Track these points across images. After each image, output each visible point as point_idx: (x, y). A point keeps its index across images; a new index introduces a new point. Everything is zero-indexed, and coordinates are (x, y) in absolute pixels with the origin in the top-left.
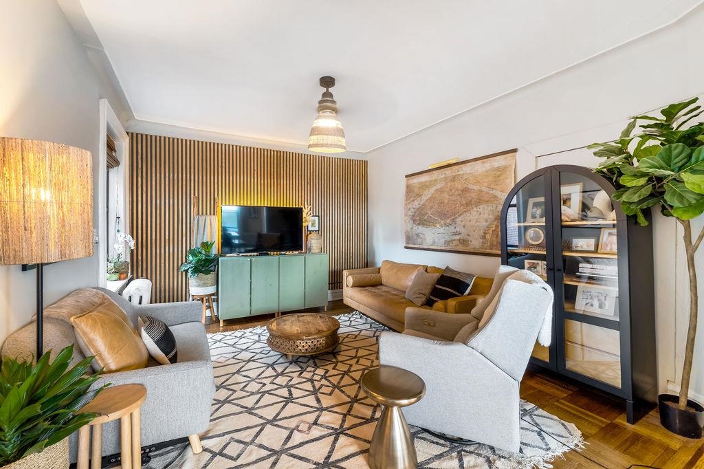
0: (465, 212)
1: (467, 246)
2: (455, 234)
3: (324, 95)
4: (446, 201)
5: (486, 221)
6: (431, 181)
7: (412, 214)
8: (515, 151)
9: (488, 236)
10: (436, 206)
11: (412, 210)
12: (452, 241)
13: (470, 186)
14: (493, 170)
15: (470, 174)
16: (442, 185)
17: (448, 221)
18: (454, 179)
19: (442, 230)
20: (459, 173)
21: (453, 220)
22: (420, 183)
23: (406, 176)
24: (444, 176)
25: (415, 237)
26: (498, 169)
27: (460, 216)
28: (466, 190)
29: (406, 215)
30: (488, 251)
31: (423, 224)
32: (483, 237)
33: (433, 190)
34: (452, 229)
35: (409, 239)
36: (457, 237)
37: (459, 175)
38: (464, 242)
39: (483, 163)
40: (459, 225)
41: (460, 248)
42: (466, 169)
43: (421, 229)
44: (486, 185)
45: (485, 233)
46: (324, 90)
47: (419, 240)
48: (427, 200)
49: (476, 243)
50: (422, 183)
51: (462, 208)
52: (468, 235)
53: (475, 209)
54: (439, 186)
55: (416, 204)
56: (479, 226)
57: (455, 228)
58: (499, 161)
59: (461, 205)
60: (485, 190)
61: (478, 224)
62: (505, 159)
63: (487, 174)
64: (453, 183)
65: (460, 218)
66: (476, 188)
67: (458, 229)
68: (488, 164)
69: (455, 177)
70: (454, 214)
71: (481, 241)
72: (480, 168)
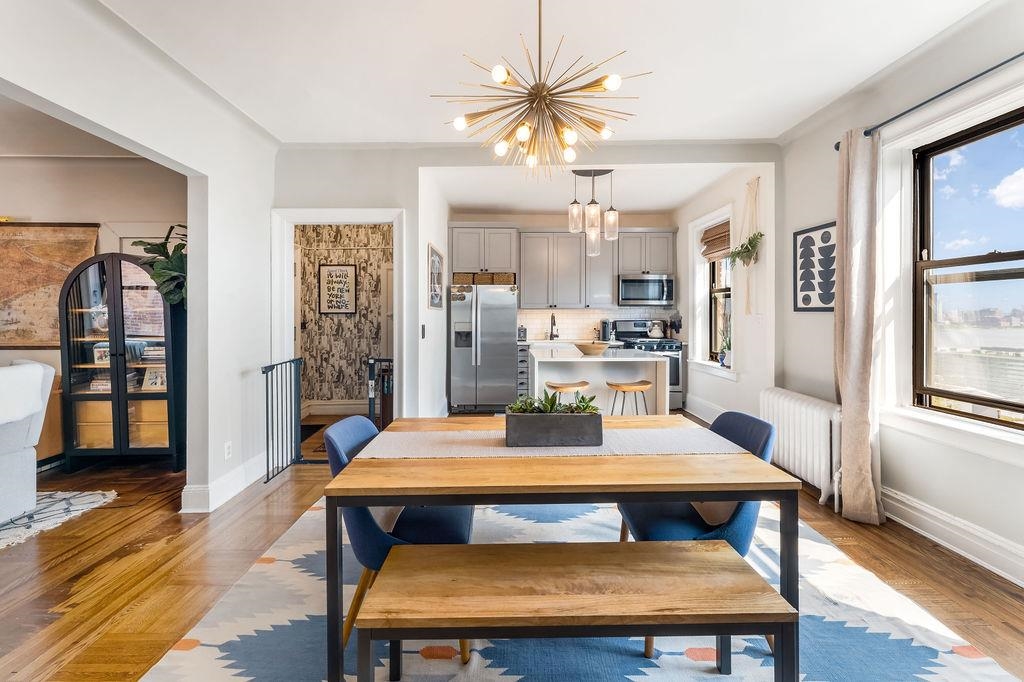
0: (27, 292)
1: (29, 338)
2: (8, 323)
8: (97, 225)
12: (4, 333)
13: (35, 259)
14: (68, 242)
15: (33, 242)
18: (6, 244)
20: (16, 238)
21: (5, 303)
26: (75, 243)
27: (17, 297)
28: (27, 263)
34: (3, 316)
36: (14, 327)
37: (15, 240)
38: (23, 333)
39: (55, 231)
40: (16, 310)
41: (19, 342)
42: (28, 235)
44: (58, 259)
49: (43, 334)
51: (21, 286)
52: (31, 324)
53: (42, 289)
56: (46, 312)
57: (9, 314)
58: (77, 234)
59: (20, 282)
60: (57, 266)
61: (46, 308)
62: (85, 232)
63: (60, 246)
64: (5, 251)
65: (18, 301)
66: (44, 261)
67: (14, 316)
68: (62, 235)
69: (10, 241)
70: (8, 295)
71: (51, 331)
72: (49, 236)
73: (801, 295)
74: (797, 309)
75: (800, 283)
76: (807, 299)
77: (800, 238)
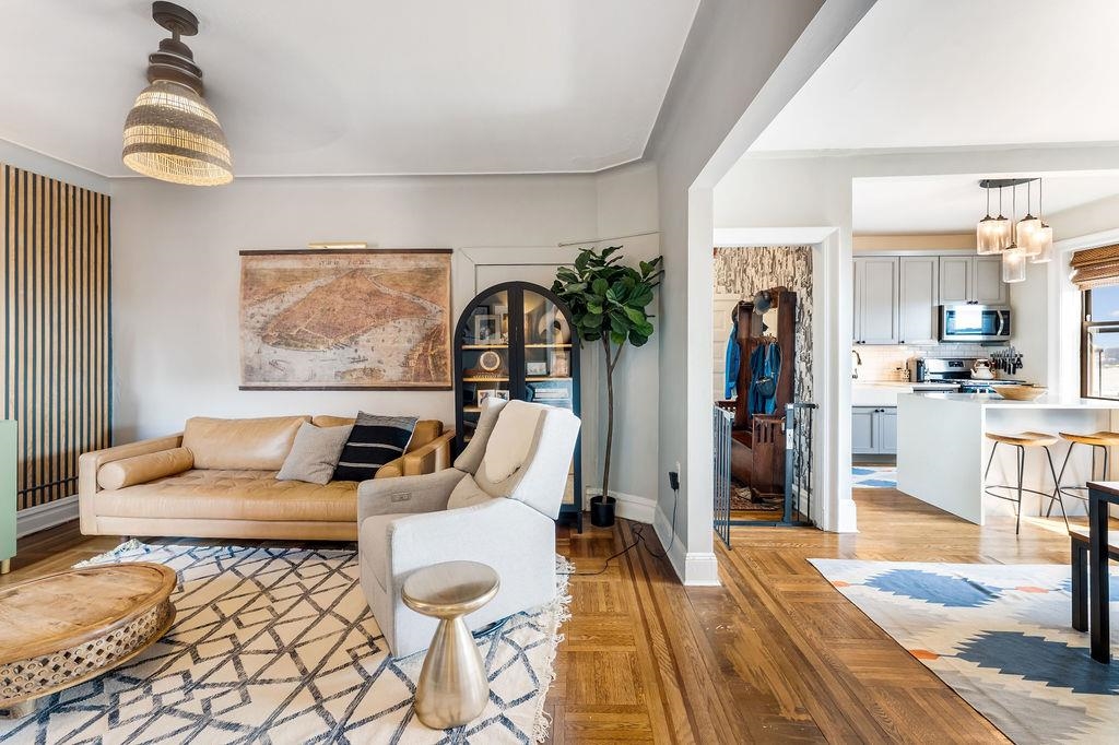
0: (376, 327)
1: (378, 378)
2: (355, 360)
3: (165, 44)
4: (338, 308)
5: (409, 341)
6: (304, 272)
7: (259, 325)
8: (450, 251)
9: (412, 363)
10: (318, 314)
11: (262, 319)
12: (350, 372)
13: (382, 289)
14: (419, 270)
15: (382, 270)
16: (330, 281)
17: (342, 340)
18: (353, 274)
19: (330, 354)
20: (363, 266)
21: (352, 339)
22: (278, 270)
23: (242, 253)
24: (332, 266)
25: (268, 367)
26: (427, 271)
27: (365, 332)
28: (375, 294)
29: (243, 327)
30: (412, 383)
31: (288, 345)
32: (406, 364)
33: (310, 286)
34: (350, 352)
35: (249, 371)
36: (361, 365)
37: (362, 269)
38: (371, 372)
39: (405, 258)
40: (364, 346)
41: (367, 382)
42: (376, 262)
43: (282, 353)
44: (409, 290)
45: (407, 358)
46: (169, 35)
47: (277, 373)
48: (296, 303)
49: (393, 373)
50: (285, 270)
51: (368, 320)
52: (380, 362)
53: (391, 323)
54: (322, 282)
55: (270, 308)
56: (397, 348)
57: (356, 351)
58: (428, 262)
59: (368, 316)
60: (408, 297)
61: (396, 345)
62: (437, 259)
63: (410, 276)
64: (352, 281)
65: (365, 337)
66: (394, 293)
67: (361, 353)
68: (412, 262)
69: (355, 271)
70: (355, 330)
71: (401, 369)
72: (400, 265)
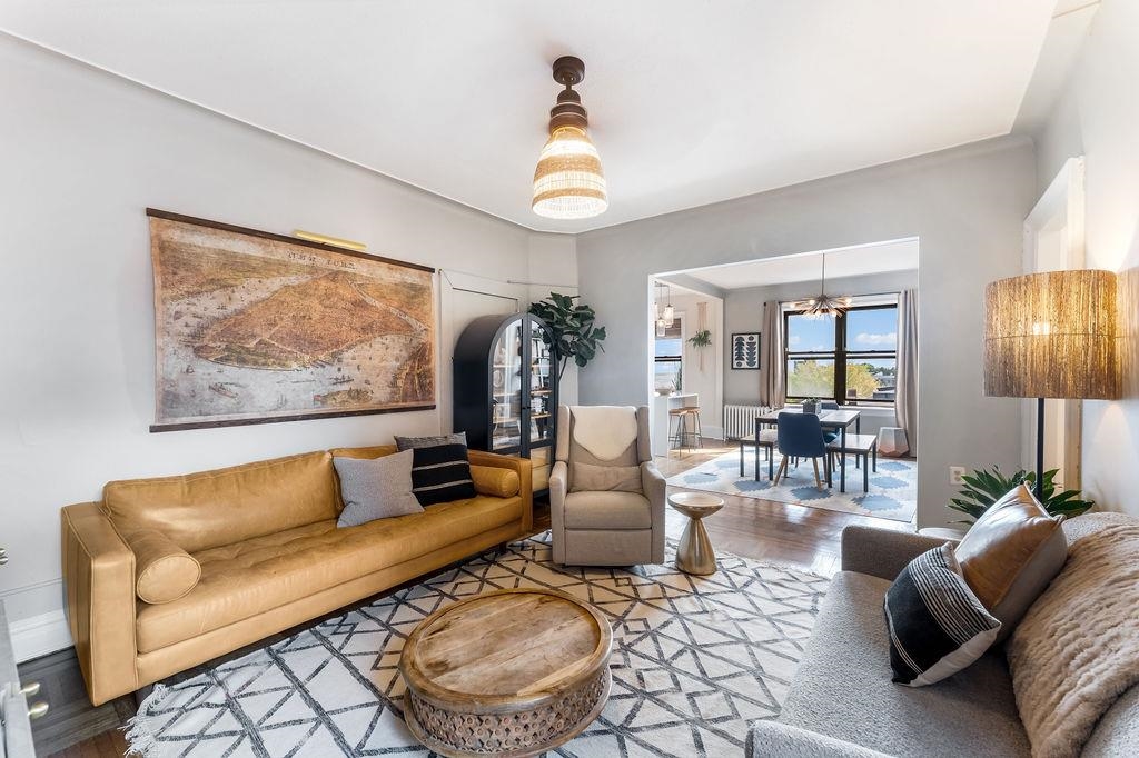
0: (362, 342)
1: (366, 400)
2: (338, 381)
3: (562, 97)
4: (316, 316)
5: (397, 359)
6: (266, 262)
7: (187, 331)
8: (432, 270)
9: (400, 383)
10: (287, 321)
11: (193, 322)
12: (333, 395)
13: (368, 300)
14: (404, 285)
15: (367, 278)
16: (304, 281)
17: (322, 357)
18: (334, 276)
19: (306, 374)
20: (346, 269)
21: (334, 355)
22: (222, 252)
23: (151, 212)
24: (307, 261)
25: (208, 394)
26: (413, 287)
27: (349, 348)
28: (360, 304)
30: (401, 404)
31: (242, 361)
32: (393, 384)
33: (275, 283)
34: (332, 371)
35: (169, 400)
36: (346, 387)
37: (345, 272)
38: (358, 394)
39: (390, 269)
40: (348, 364)
41: (354, 406)
42: (360, 268)
43: (231, 372)
44: (395, 304)
45: (396, 378)
47: (224, 401)
48: (252, 304)
49: (380, 394)
50: (235, 255)
51: (353, 334)
52: (367, 382)
53: (379, 339)
54: (292, 280)
55: (209, 305)
56: (385, 367)
57: (339, 370)
58: (413, 277)
59: (353, 329)
60: (395, 312)
61: (383, 364)
62: (421, 276)
63: (397, 288)
64: (332, 285)
65: (351, 353)
66: (379, 305)
67: (346, 372)
68: (398, 275)
69: (338, 273)
70: (337, 344)
71: (389, 390)
72: (384, 275)
73: (735, 363)
74: (732, 368)
75: (735, 357)
76: (739, 364)
77: (735, 337)
